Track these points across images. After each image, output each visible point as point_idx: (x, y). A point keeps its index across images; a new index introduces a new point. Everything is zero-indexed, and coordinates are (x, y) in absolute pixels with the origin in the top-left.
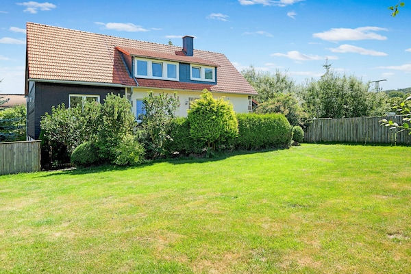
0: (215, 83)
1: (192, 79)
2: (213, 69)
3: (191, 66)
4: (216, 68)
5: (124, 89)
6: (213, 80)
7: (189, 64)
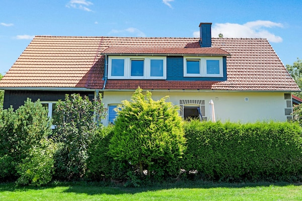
0: (225, 78)
1: (186, 75)
2: (221, 60)
3: (185, 59)
4: (225, 58)
5: (93, 93)
6: (221, 75)
7: (182, 57)
